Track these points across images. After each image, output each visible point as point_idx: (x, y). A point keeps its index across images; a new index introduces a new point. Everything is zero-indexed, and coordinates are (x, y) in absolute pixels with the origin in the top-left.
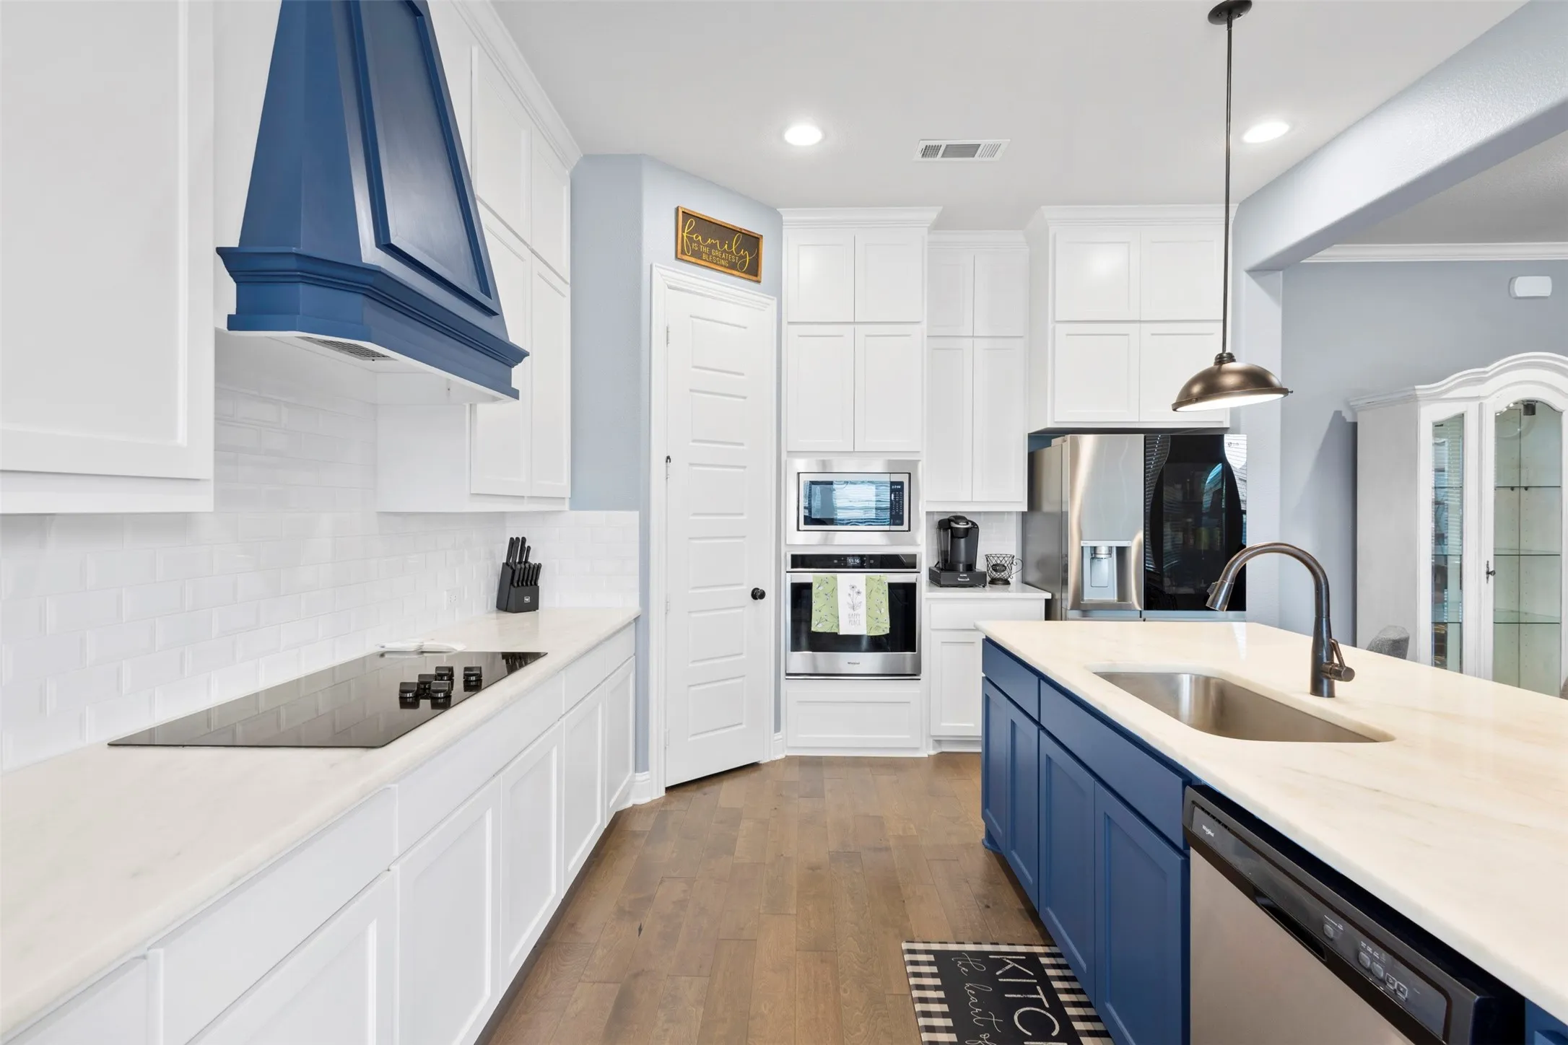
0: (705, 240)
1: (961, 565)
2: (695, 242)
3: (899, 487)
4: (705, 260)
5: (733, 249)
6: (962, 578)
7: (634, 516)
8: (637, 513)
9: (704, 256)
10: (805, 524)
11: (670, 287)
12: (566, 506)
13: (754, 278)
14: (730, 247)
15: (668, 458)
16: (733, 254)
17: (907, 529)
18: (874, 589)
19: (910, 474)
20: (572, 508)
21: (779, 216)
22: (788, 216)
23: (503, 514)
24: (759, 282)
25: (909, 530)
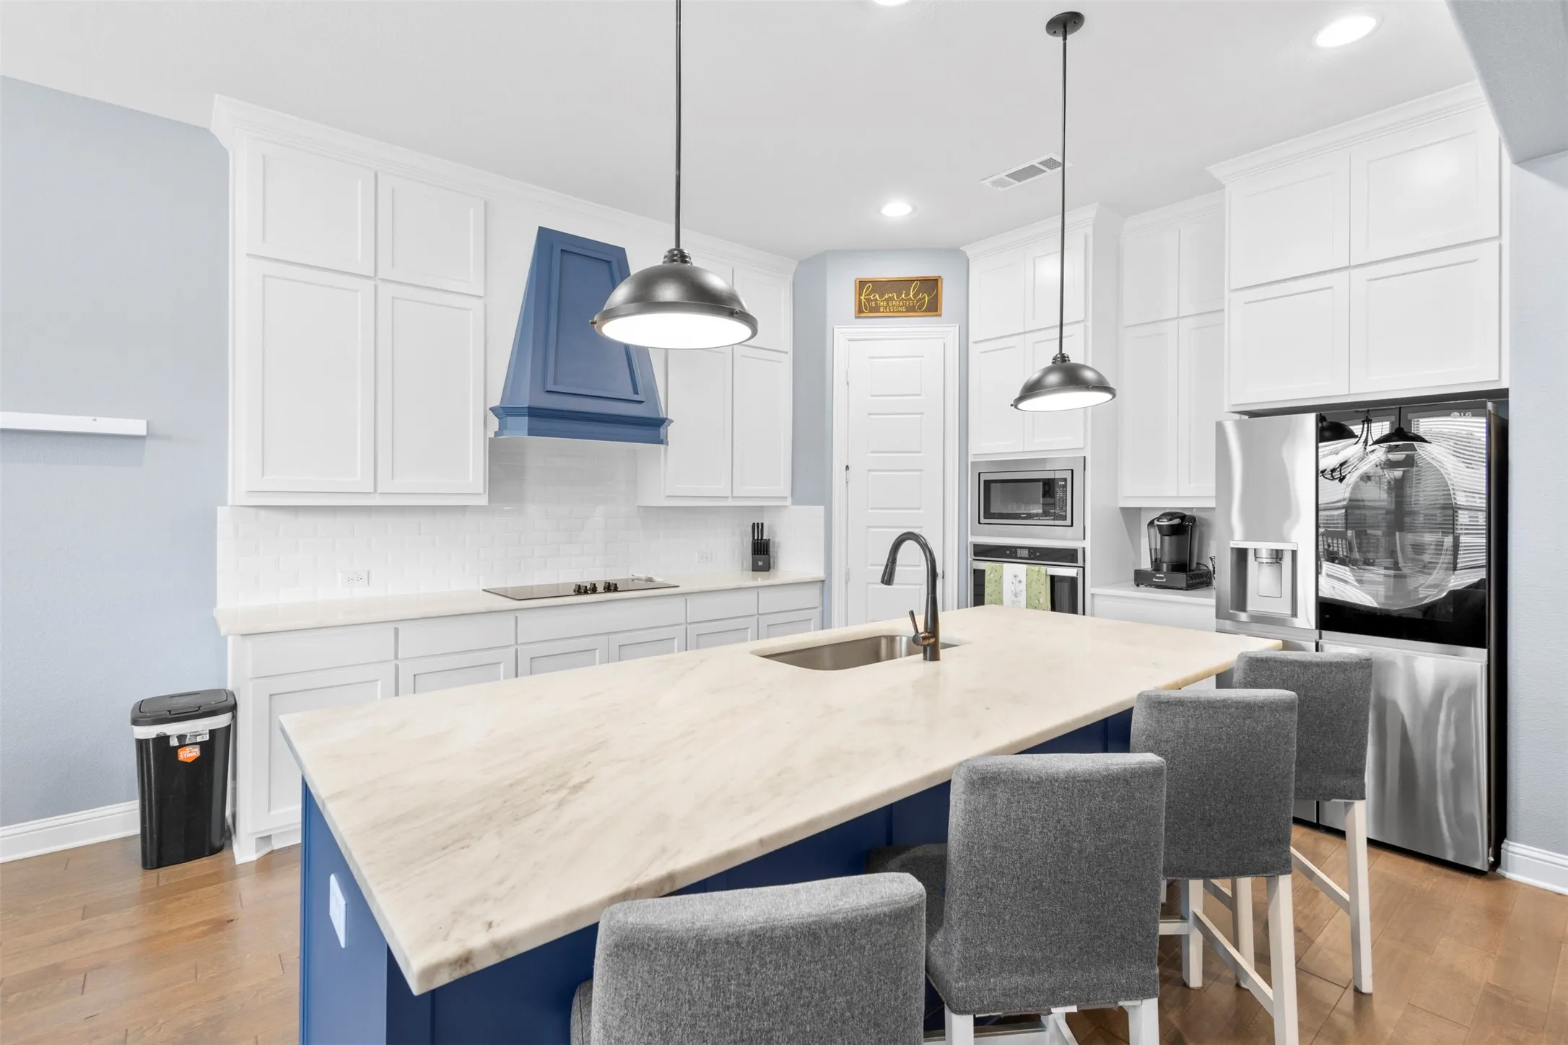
0: (881, 297)
1: (1165, 565)
2: (872, 301)
3: (1063, 483)
4: (883, 312)
5: (911, 296)
6: (1157, 578)
7: (820, 510)
8: (823, 507)
9: (881, 310)
10: (985, 518)
11: (850, 340)
12: (789, 502)
13: (935, 313)
14: (907, 294)
15: (847, 466)
16: (912, 300)
17: (1070, 524)
18: (1034, 580)
19: (1072, 470)
20: (794, 503)
21: (964, 253)
22: (970, 251)
23: (762, 507)
24: (940, 315)
25: (1072, 525)
